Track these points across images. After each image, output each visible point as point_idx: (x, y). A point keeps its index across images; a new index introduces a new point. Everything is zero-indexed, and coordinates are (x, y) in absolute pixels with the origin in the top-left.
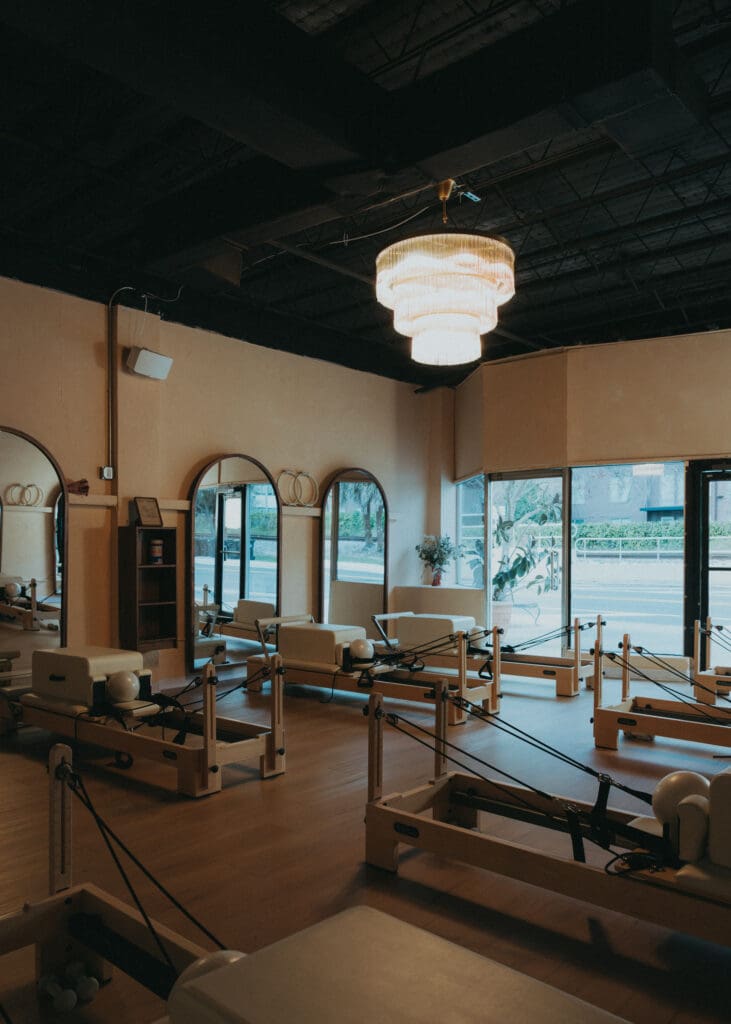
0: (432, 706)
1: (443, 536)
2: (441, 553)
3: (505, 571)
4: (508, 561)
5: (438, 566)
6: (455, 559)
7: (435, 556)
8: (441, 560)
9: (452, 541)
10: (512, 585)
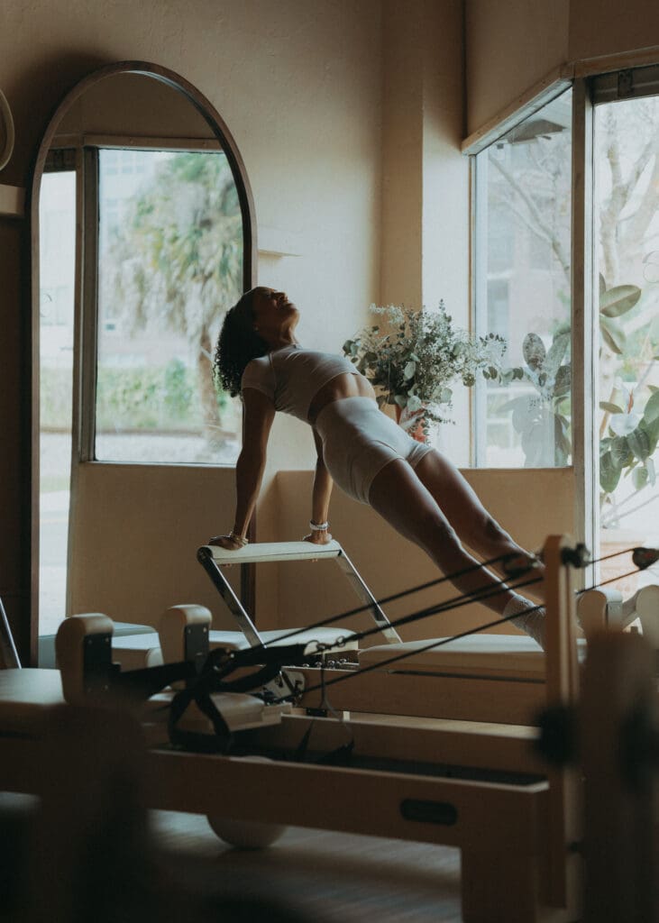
0: (446, 860)
1: (430, 306)
2: (428, 362)
3: (622, 432)
4: (631, 405)
5: (415, 402)
6: (470, 381)
7: (408, 372)
8: (424, 382)
9: (459, 325)
10: (642, 478)
